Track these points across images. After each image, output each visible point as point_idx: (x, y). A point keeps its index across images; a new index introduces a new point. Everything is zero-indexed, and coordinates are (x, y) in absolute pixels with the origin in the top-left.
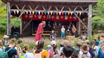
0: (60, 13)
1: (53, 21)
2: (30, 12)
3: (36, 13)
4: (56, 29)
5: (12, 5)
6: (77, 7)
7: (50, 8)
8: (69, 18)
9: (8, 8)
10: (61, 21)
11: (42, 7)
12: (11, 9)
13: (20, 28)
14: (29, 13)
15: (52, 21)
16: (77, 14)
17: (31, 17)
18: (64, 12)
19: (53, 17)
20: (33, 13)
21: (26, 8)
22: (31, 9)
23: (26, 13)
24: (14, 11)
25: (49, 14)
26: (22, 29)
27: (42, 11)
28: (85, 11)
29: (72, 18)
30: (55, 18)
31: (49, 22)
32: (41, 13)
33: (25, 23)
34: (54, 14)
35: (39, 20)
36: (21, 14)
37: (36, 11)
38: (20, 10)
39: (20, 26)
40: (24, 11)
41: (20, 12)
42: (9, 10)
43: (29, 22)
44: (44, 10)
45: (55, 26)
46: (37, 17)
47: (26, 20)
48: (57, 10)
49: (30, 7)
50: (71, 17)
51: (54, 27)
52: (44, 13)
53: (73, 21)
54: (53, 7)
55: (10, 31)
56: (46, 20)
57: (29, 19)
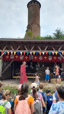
0: (43, 53)
2: (12, 53)
3: (18, 54)
4: (40, 71)
6: (61, 47)
7: (32, 48)
8: (53, 59)
10: (45, 61)
11: (24, 47)
14: (10, 53)
15: (35, 62)
16: (63, 54)
17: (12, 57)
18: (48, 51)
19: (36, 58)
20: (15, 54)
21: (7, 49)
22: (13, 49)
23: (7, 53)
25: (31, 54)
26: (2, 71)
29: (57, 59)
30: (38, 59)
31: (31, 63)
32: (23, 53)
33: (5, 64)
34: (37, 54)
35: (20, 61)
36: (2, 54)
37: (18, 51)
38: (1, 51)
43: (9, 64)
44: (26, 50)
45: (38, 67)
46: (19, 58)
47: (6, 61)
48: (40, 50)
49: (12, 48)
50: (55, 58)
51: (37, 69)
52: (26, 53)
53: (58, 62)
54: (35, 47)
56: (28, 61)
57: (10, 61)
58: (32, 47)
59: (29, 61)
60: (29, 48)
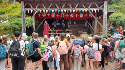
0: (74, 11)
1: (68, 19)
2: (44, 11)
3: (50, 12)
4: (71, 28)
5: (26, 5)
7: (64, 6)
8: (84, 16)
9: (23, 8)
10: (76, 19)
11: (55, 5)
12: (25, 8)
13: (33, 27)
14: (42, 11)
15: (66, 19)
16: (92, 12)
18: (78, 9)
19: (67, 15)
20: (47, 12)
21: (39, 7)
22: (45, 7)
23: (39, 11)
24: (28, 10)
25: (62, 12)
26: (36, 29)
27: (56, 10)
28: (100, 8)
29: (88, 16)
30: (69, 16)
31: (63, 21)
32: (54, 11)
33: (37, 22)
34: (68, 12)
35: (52, 19)
36: (35, 13)
37: (50, 10)
38: (34, 9)
39: (33, 26)
40: (37, 10)
41: (33, 11)
42: (24, 10)
44: (57, 8)
45: (69, 25)
46: (50, 16)
47: (39, 19)
48: (70, 8)
49: (44, 6)
50: (86, 15)
51: (69, 26)
53: (88, 19)
54: (66, 4)
55: (25, 30)
56: (59, 19)
57: (42, 19)
59: (61, 19)
60: (60, 5)
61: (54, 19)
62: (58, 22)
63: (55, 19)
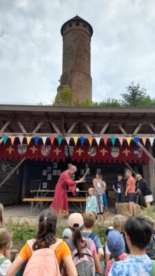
0: (98, 140)
1: (81, 160)
2: (21, 139)
3: (36, 141)
6: (140, 125)
7: (72, 129)
8: (121, 155)
10: (102, 161)
11: (51, 126)
14: (17, 140)
16: (144, 143)
17: (22, 151)
18: (110, 137)
19: (80, 151)
20: (28, 142)
21: (10, 130)
22: (24, 130)
23: (9, 140)
25: (68, 143)
27: (53, 136)
29: (131, 155)
30: (85, 155)
32: (48, 140)
33: (4, 168)
34: (82, 143)
35: (42, 160)
40: (4, 136)
44: (56, 132)
46: (39, 152)
47: (8, 160)
48: (89, 133)
50: (126, 152)
52: (56, 140)
53: (133, 161)
54: (79, 125)
56: (61, 160)
57: (16, 159)
58: (71, 125)
59: (64, 160)
60: (63, 127)
61: (47, 160)
62: (56, 167)
63: (50, 160)
